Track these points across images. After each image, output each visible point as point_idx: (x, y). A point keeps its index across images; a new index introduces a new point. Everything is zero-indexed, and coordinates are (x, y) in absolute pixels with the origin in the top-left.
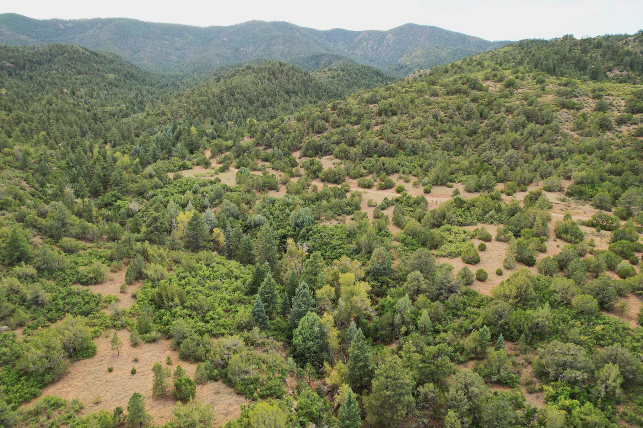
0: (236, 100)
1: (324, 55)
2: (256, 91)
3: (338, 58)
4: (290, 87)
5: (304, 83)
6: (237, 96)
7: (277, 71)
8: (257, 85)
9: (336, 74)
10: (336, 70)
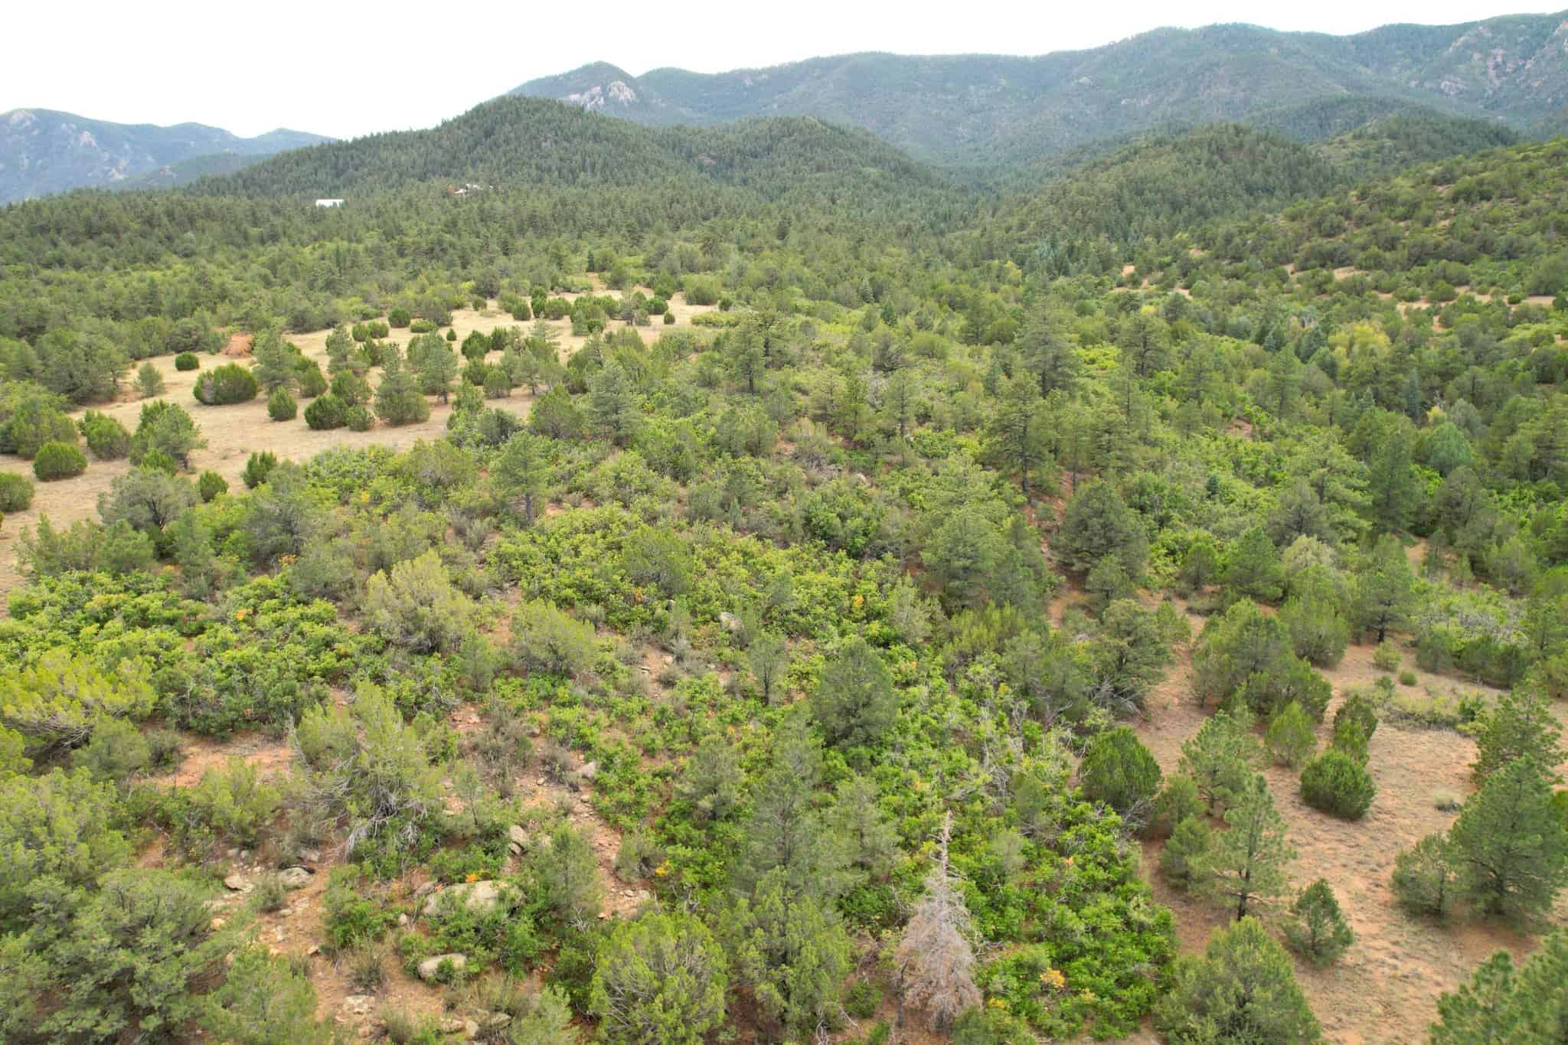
0: (1147, 203)
1: (1343, 101)
2: (1185, 186)
3: (1383, 105)
4: (1257, 177)
5: (1289, 168)
6: (1148, 196)
7: (1228, 145)
8: (1185, 174)
9: (1373, 145)
10: (1373, 137)
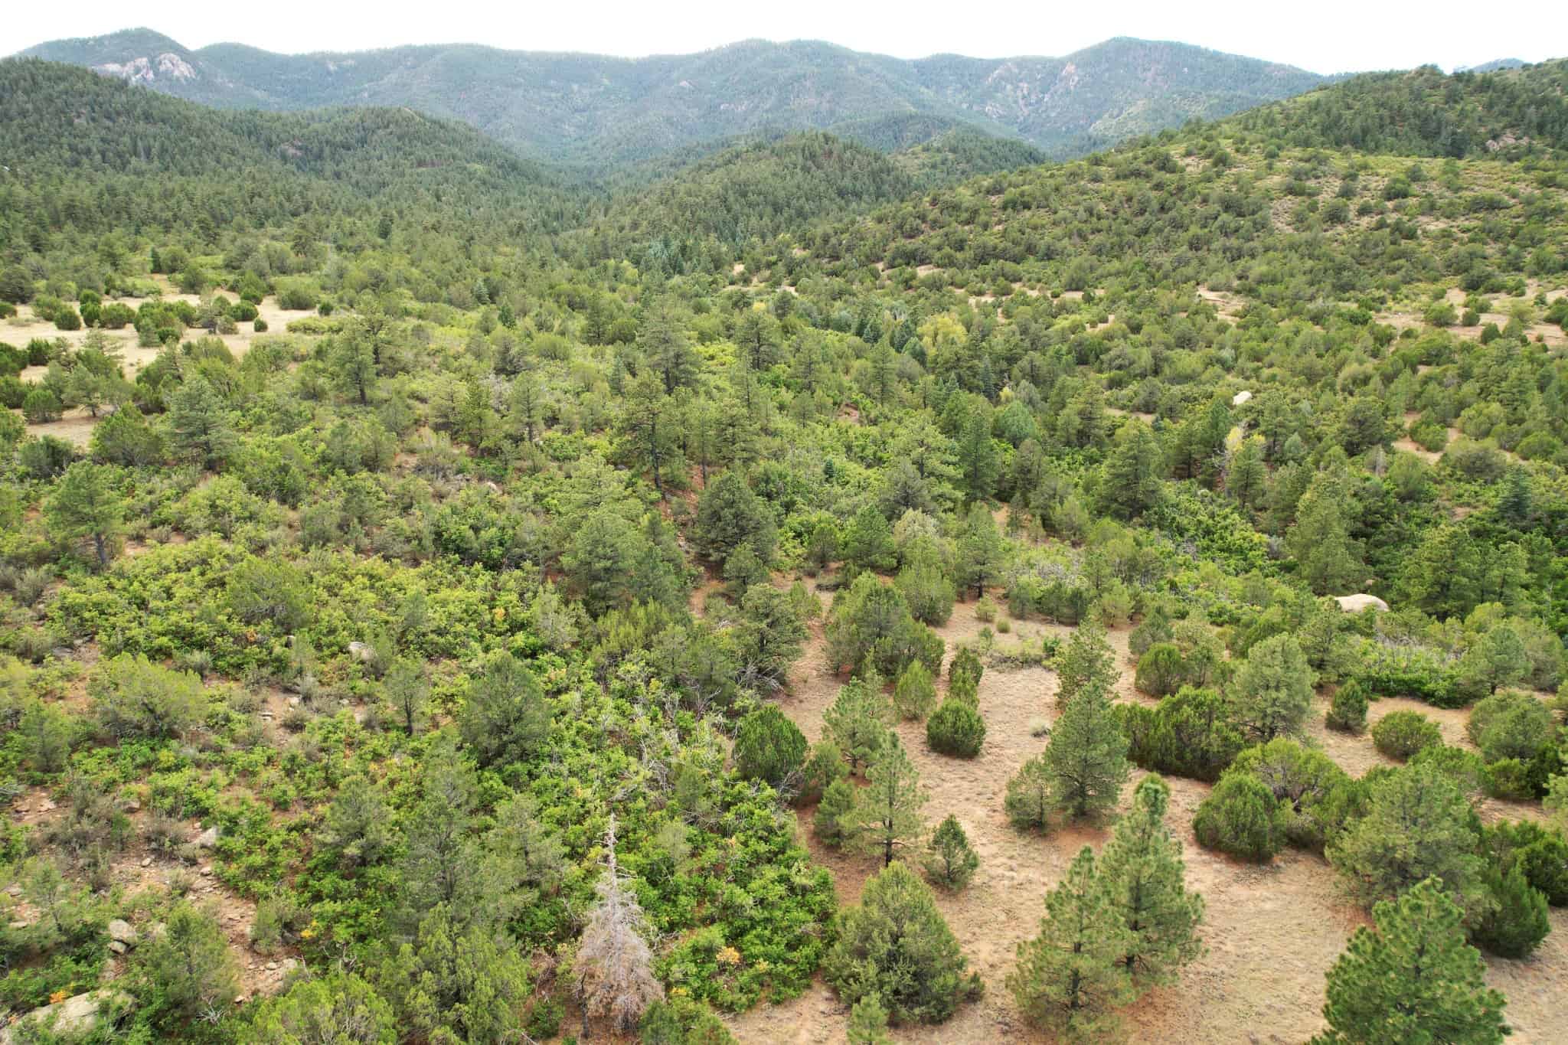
0: (750, 205)
1: (911, 117)
2: (784, 188)
3: (944, 124)
4: (847, 182)
5: (875, 175)
6: (752, 198)
7: (819, 152)
8: (784, 178)
9: (938, 158)
10: (938, 150)
